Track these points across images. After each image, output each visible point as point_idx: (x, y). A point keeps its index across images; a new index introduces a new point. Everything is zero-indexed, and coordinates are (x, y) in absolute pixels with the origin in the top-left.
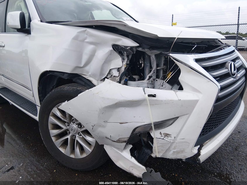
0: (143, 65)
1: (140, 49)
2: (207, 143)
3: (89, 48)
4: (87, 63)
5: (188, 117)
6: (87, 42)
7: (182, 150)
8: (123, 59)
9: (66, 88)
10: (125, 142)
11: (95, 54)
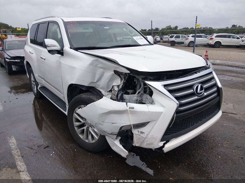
0: (136, 82)
1: (131, 74)
2: (172, 140)
3: (100, 71)
4: (99, 80)
5: (156, 123)
6: (99, 67)
7: (152, 143)
8: (121, 79)
9: (84, 96)
10: (116, 135)
11: (104, 74)
